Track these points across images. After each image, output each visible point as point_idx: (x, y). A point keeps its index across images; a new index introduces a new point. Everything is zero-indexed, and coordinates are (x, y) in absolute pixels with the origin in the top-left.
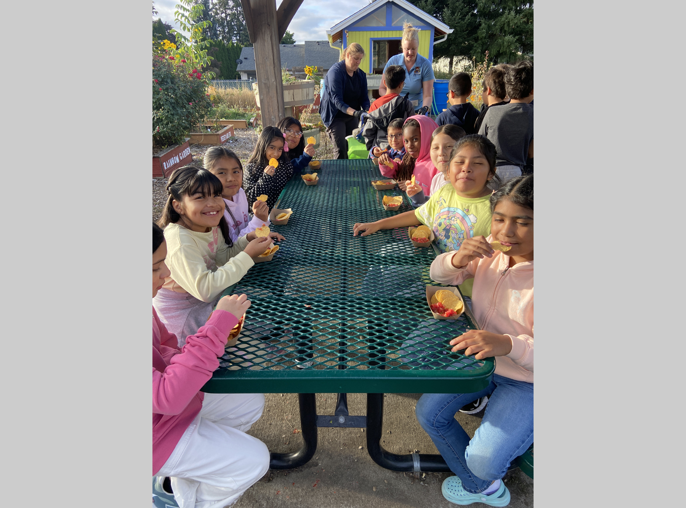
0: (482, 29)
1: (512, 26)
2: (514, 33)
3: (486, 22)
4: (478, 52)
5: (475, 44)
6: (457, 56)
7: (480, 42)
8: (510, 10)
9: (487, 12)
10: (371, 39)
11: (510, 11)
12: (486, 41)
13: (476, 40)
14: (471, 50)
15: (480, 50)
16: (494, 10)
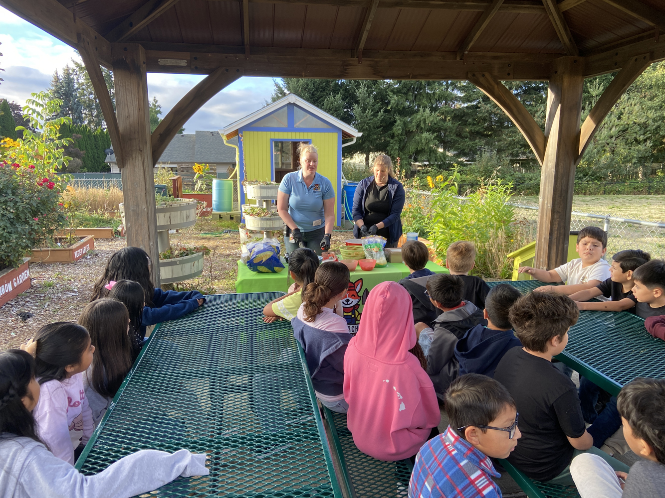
0: (398, 126)
1: (428, 124)
2: (431, 130)
3: (401, 119)
4: (396, 149)
5: (392, 141)
6: (373, 152)
7: (396, 138)
8: (425, 107)
9: (401, 109)
10: (272, 140)
11: (425, 109)
12: (403, 137)
13: (393, 136)
14: (387, 146)
15: (397, 148)
16: (409, 107)
